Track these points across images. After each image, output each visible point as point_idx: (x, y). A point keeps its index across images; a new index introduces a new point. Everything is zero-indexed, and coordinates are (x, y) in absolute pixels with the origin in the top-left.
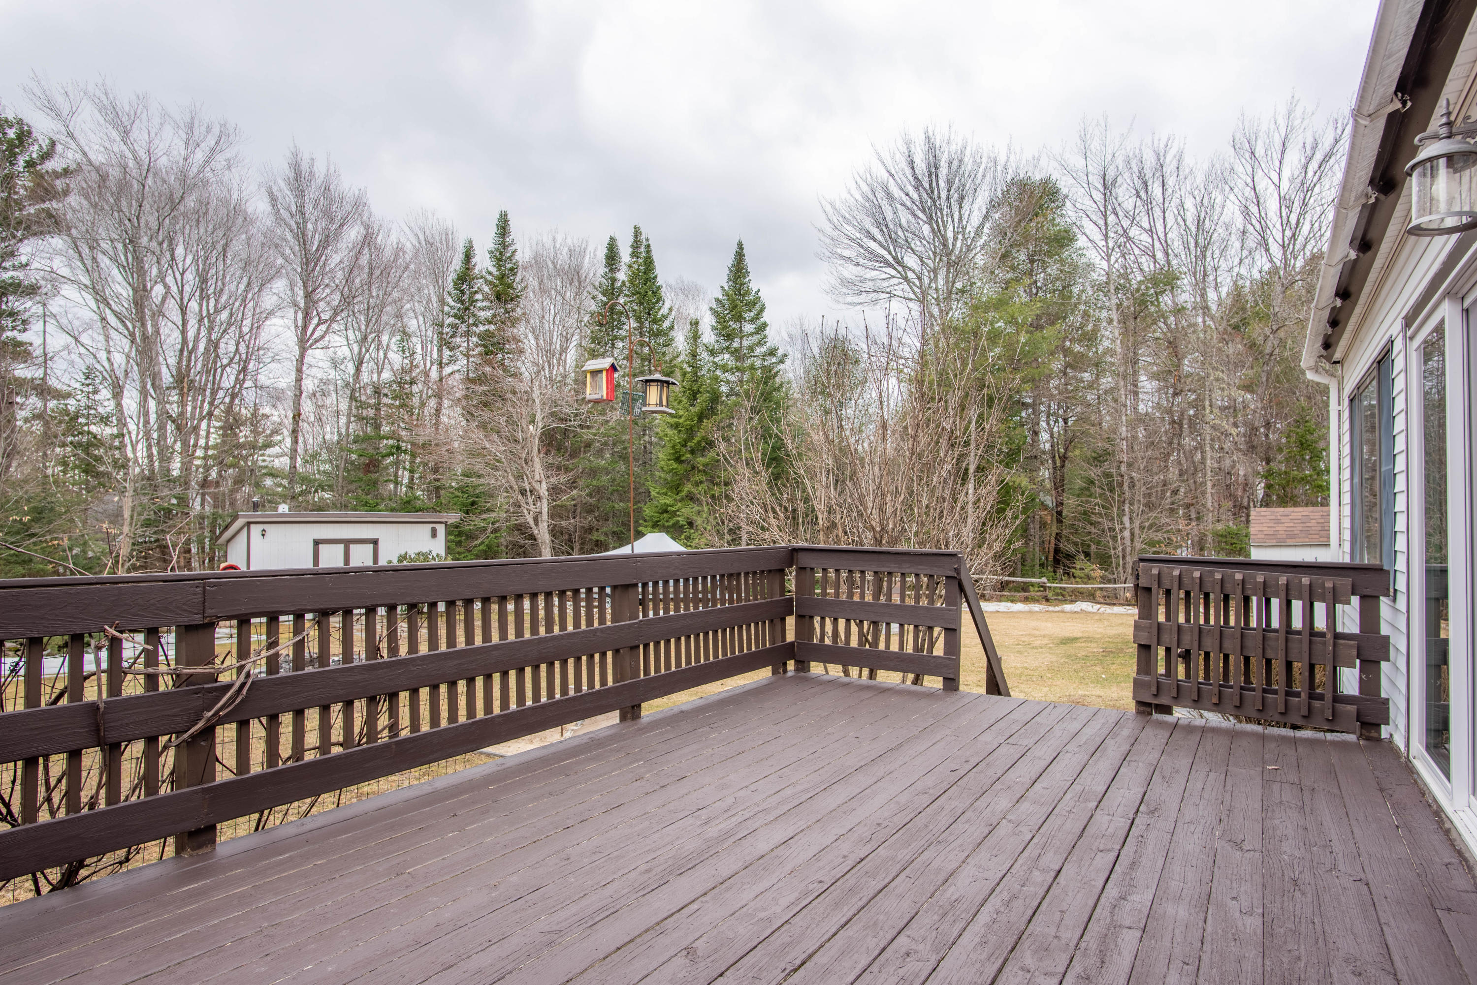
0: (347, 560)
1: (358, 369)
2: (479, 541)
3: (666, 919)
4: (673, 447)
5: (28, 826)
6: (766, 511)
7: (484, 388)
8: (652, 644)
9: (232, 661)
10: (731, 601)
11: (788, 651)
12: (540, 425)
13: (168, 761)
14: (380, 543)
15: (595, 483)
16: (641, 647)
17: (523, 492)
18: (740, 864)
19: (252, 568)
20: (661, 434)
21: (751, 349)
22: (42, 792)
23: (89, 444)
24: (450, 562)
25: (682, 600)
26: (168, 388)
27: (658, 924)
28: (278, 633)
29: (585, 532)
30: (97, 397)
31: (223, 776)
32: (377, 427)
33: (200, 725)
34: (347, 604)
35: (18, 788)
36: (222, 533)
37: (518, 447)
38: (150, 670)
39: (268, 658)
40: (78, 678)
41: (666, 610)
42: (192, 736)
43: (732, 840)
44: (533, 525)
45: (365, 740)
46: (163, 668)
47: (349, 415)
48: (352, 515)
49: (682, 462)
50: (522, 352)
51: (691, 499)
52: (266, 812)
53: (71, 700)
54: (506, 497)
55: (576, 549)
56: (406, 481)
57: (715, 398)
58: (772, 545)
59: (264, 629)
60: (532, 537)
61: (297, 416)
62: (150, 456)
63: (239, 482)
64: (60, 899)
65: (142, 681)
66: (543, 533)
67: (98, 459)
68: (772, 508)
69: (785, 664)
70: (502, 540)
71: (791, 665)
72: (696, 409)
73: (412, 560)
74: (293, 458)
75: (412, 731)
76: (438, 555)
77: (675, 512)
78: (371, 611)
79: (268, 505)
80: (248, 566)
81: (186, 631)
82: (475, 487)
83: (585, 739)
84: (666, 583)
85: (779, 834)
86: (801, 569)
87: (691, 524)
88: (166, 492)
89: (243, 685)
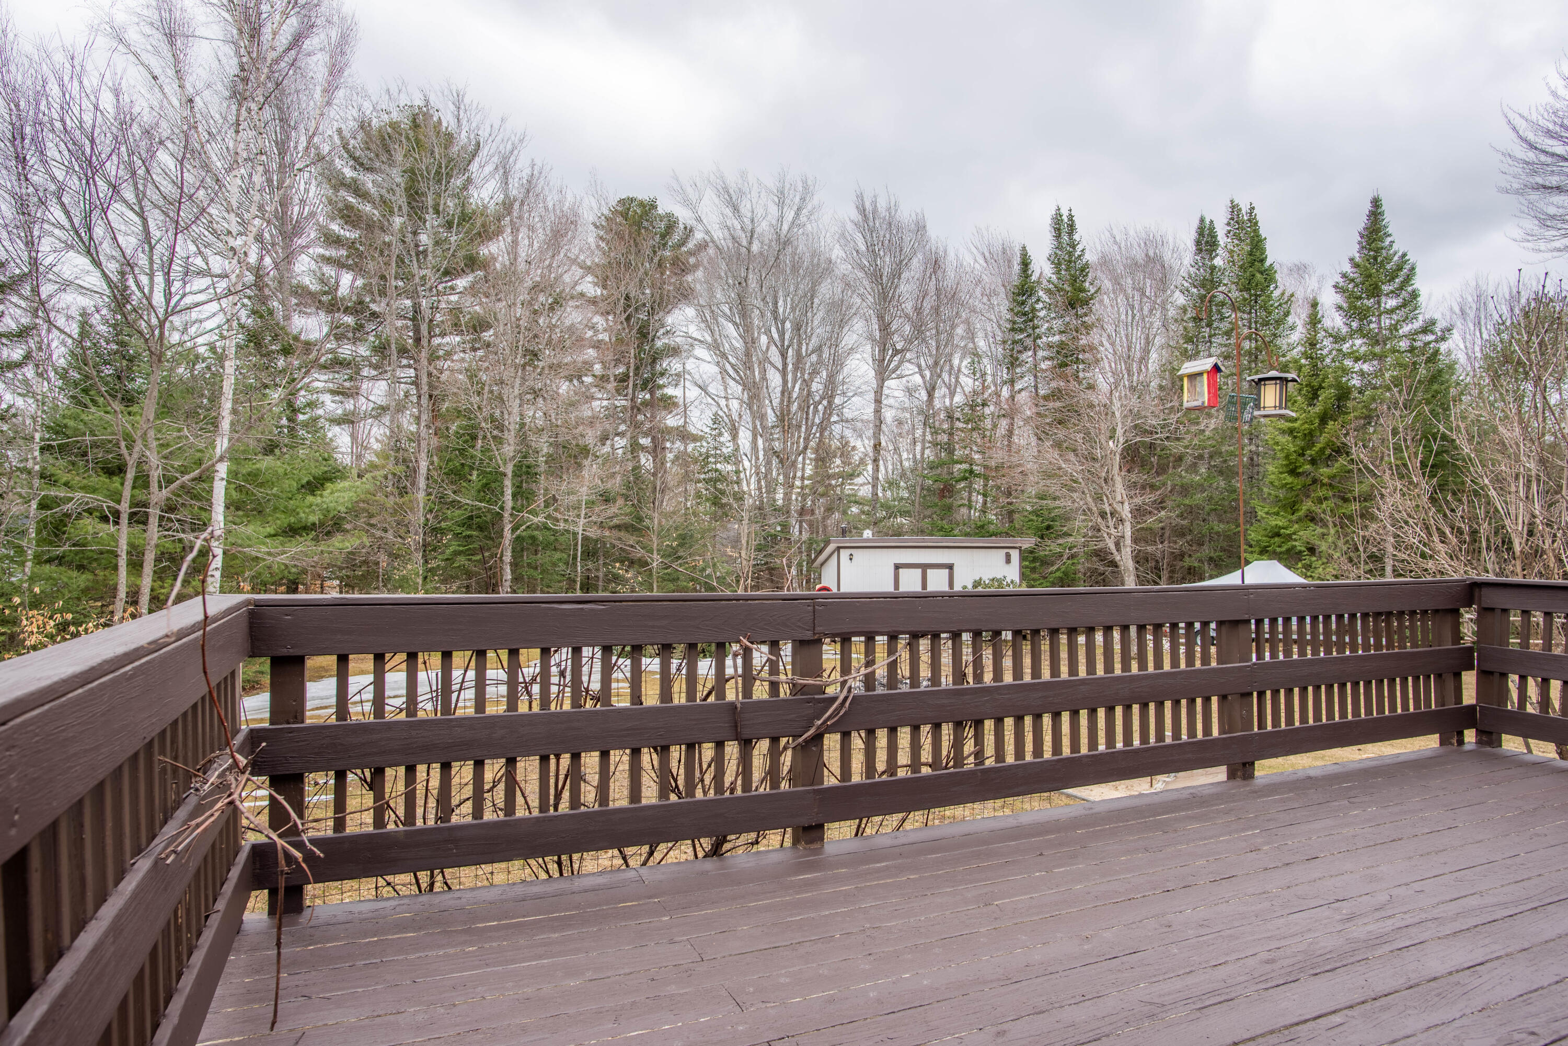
0: (924, 585)
1: (930, 395)
2: (1055, 568)
3: (1297, 1024)
4: (1287, 457)
5: (689, 800)
6: (1430, 534)
7: (1058, 404)
8: (1268, 693)
9: (836, 675)
10: (1378, 646)
11: (1468, 717)
12: (1122, 440)
13: (787, 759)
14: (955, 568)
15: (1187, 502)
16: (1255, 694)
17: (1103, 515)
18: (1402, 981)
19: (842, 590)
20: (1271, 442)
21: (1394, 328)
22: (697, 774)
23: (716, 480)
24: (1024, 588)
25: (1308, 642)
26: (773, 427)
27: (1286, 1027)
28: (874, 652)
29: (1175, 558)
30: (722, 439)
31: (830, 781)
32: (951, 452)
33: (811, 732)
34: (935, 628)
35: (682, 767)
36: (816, 557)
37: (1097, 465)
38: (773, 678)
39: (866, 675)
40: (721, 679)
41: (1288, 653)
42: (806, 741)
43: (1387, 948)
44: (1114, 550)
45: (951, 763)
46: (782, 677)
47: (923, 441)
48: (929, 540)
49: (1298, 475)
50: (1097, 361)
51: (1313, 520)
52: (864, 821)
53: (717, 698)
54: (1084, 521)
55: (1164, 578)
56: (979, 506)
57: (1344, 394)
58: (1438, 578)
59: (863, 646)
60: (1114, 564)
61: (877, 447)
62: (760, 489)
63: (829, 510)
64: (710, 865)
65: (767, 688)
66: (1126, 560)
67: (723, 493)
68: (1438, 529)
69: (1460, 734)
70: (1079, 567)
71: (1470, 736)
72: (1318, 408)
73: (986, 586)
74: (874, 486)
75: (997, 761)
76: (1012, 582)
77: (1290, 536)
78: (956, 636)
79: (854, 531)
80: (839, 589)
81: (801, 645)
82: (1050, 510)
83: (1185, 794)
84: (1287, 620)
85: (1461, 954)
86: (1485, 611)
87: (1312, 550)
88: (773, 520)
89: (846, 698)
